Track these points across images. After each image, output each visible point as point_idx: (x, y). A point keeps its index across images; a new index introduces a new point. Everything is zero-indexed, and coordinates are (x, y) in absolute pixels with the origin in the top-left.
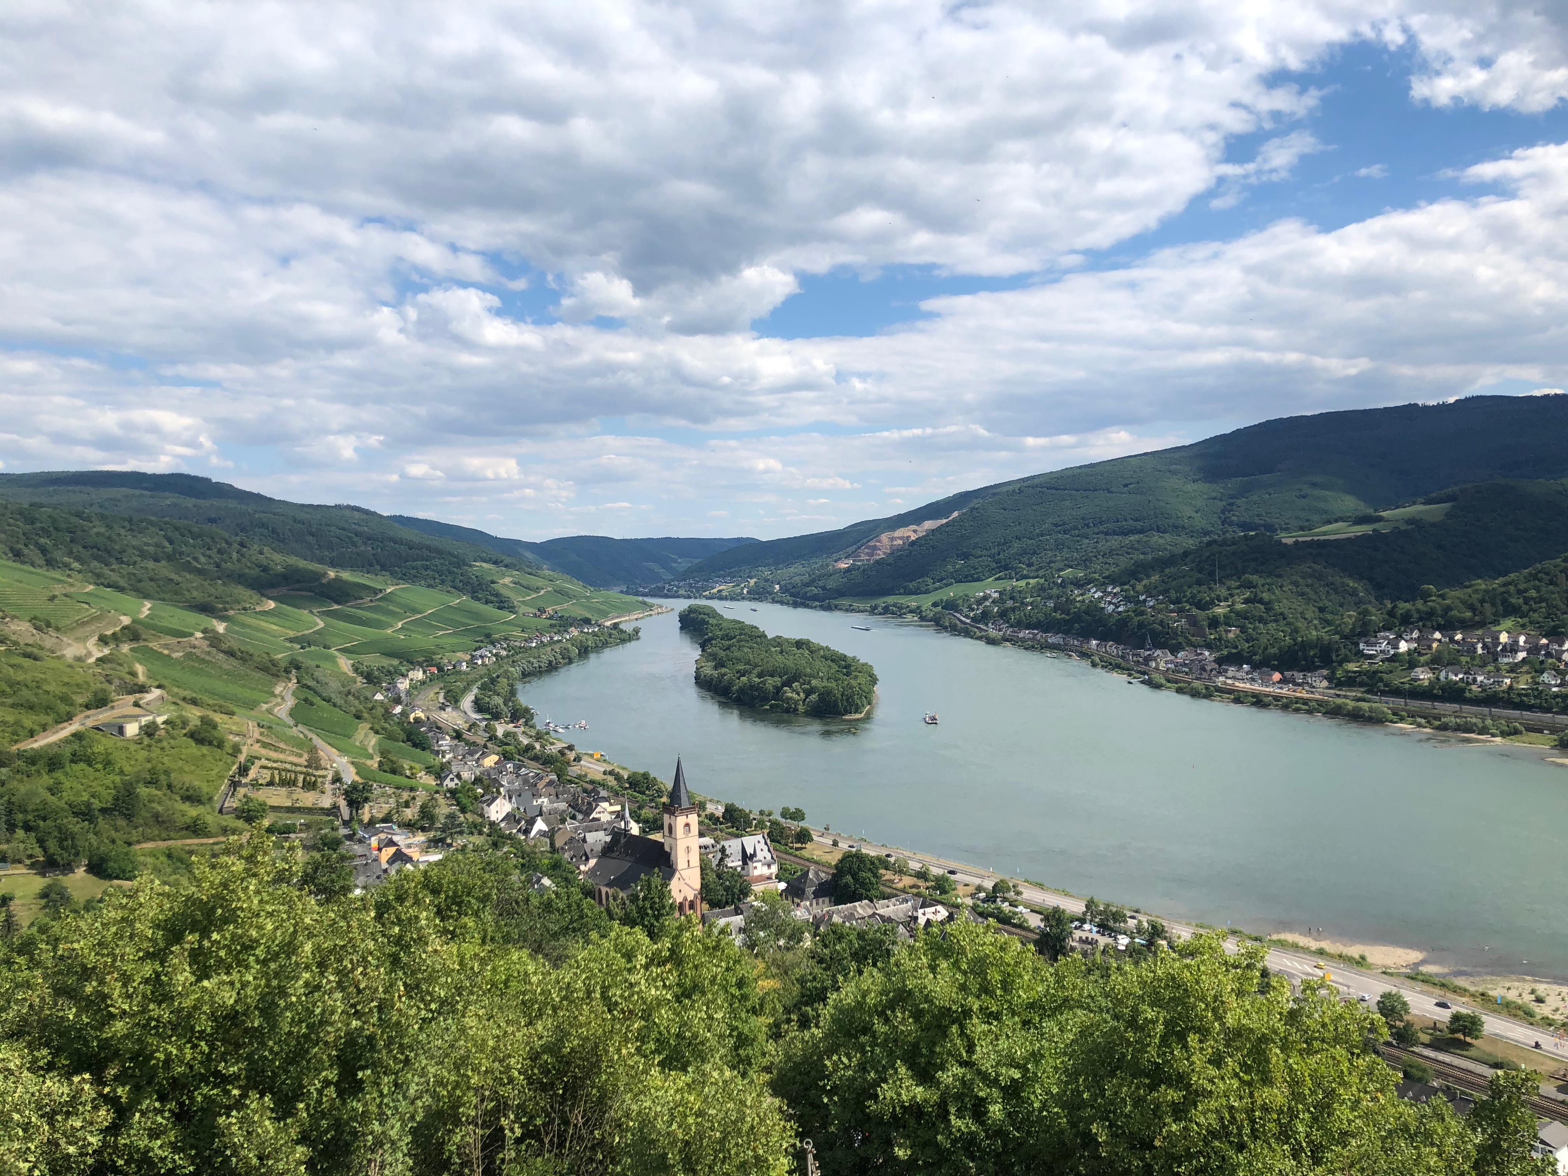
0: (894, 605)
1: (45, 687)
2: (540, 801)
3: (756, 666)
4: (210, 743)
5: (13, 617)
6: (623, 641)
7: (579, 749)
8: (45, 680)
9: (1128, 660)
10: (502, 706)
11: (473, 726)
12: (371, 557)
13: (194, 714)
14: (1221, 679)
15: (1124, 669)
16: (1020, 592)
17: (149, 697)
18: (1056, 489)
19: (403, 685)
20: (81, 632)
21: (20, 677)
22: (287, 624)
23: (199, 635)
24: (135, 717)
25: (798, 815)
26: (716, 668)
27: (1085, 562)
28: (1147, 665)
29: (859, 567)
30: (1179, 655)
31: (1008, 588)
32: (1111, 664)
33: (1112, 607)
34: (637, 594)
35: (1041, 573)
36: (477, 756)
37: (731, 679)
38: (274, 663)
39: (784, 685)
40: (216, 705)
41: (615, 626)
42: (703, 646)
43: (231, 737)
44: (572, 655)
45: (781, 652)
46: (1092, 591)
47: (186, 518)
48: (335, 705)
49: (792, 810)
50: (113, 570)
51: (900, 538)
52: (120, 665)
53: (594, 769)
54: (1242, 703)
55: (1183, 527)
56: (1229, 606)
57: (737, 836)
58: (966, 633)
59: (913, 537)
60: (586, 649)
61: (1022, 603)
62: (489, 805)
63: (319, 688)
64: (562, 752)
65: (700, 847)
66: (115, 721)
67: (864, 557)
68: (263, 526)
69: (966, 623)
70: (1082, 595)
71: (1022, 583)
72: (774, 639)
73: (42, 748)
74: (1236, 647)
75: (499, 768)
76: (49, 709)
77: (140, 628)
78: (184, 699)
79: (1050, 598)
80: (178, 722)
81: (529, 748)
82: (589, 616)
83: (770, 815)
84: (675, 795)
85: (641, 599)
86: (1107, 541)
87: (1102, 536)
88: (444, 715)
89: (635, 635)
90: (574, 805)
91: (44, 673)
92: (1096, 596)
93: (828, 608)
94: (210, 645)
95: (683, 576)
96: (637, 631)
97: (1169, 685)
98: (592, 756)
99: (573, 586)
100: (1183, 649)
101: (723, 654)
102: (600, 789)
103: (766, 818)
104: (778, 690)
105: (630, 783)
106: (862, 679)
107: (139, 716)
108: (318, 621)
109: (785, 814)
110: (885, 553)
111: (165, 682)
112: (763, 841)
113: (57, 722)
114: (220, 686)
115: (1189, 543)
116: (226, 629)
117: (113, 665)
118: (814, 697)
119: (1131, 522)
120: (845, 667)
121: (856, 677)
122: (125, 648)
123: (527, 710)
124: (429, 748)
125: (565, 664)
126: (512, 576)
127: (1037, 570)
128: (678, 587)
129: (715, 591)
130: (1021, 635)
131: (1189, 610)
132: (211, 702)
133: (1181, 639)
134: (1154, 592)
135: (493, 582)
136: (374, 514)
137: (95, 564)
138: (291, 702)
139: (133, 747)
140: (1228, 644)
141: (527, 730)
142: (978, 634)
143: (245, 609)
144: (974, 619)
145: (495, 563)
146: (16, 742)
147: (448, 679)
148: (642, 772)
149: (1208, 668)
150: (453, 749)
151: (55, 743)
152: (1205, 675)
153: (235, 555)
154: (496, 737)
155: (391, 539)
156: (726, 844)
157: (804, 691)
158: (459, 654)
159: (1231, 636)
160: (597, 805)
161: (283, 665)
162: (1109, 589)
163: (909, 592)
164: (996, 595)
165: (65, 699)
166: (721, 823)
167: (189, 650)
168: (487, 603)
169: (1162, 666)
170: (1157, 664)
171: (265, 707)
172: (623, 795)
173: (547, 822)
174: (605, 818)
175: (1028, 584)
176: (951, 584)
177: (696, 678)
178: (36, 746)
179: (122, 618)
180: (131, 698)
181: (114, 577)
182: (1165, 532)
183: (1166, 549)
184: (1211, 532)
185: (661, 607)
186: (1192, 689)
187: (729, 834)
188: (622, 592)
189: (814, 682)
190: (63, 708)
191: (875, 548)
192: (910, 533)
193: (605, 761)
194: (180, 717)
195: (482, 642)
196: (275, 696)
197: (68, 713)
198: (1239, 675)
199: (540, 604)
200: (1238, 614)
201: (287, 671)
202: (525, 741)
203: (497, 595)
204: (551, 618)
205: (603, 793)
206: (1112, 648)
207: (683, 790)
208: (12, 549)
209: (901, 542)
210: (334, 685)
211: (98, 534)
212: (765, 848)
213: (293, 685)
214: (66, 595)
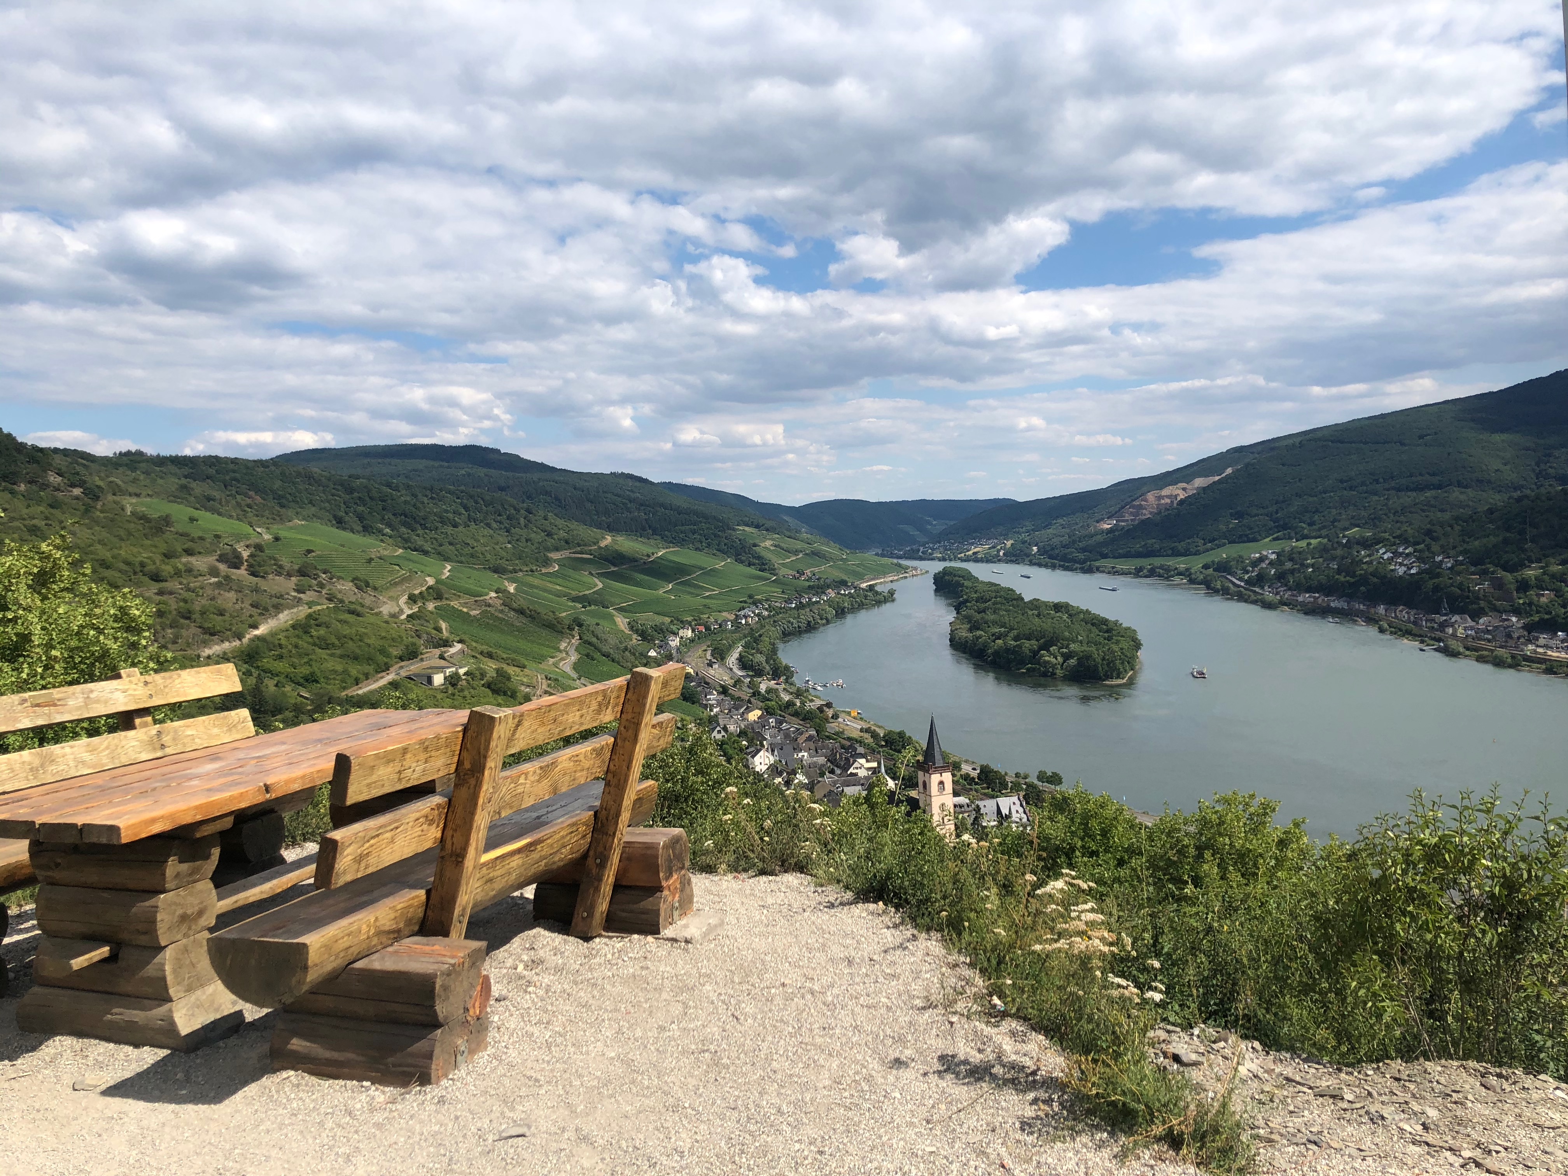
0: (1161, 567)
1: (366, 640)
2: (800, 755)
3: (1012, 629)
4: (505, 694)
5: (339, 578)
6: (879, 603)
7: (837, 707)
8: (366, 634)
9: (1422, 626)
10: (764, 664)
11: (738, 682)
12: (644, 523)
13: (490, 667)
14: (1530, 647)
15: (1415, 635)
16: (1300, 553)
17: (453, 650)
18: (1342, 442)
19: (674, 642)
20: (393, 592)
21: (346, 630)
22: (570, 584)
23: (493, 594)
24: (441, 669)
25: (1055, 779)
26: (970, 630)
27: (1374, 521)
28: (1443, 631)
29: (1123, 527)
30: (1481, 621)
31: (1287, 549)
32: (1401, 630)
33: (1404, 569)
34: (892, 556)
35: (1324, 532)
36: (742, 710)
37: (986, 642)
38: (559, 621)
39: (1041, 648)
40: (508, 659)
41: (871, 588)
42: (958, 609)
43: (523, 688)
44: (829, 617)
45: (1038, 616)
46: (1381, 551)
47: (479, 487)
48: (613, 661)
49: (1049, 774)
50: (418, 535)
51: (1167, 497)
52: (428, 621)
53: (852, 727)
54: (1555, 673)
55: (1489, 482)
56: (1542, 568)
57: (993, 797)
58: (1242, 598)
59: (1182, 495)
60: (843, 610)
61: (1302, 565)
62: (753, 757)
63: (600, 646)
64: (820, 709)
65: (955, 806)
66: (424, 672)
67: (1127, 517)
68: (547, 493)
69: (1239, 586)
70: (1369, 556)
71: (1303, 544)
72: (1031, 602)
73: (365, 694)
74: (1550, 613)
75: (762, 722)
76: (370, 660)
77: (443, 588)
78: (482, 653)
79: (1333, 559)
80: (477, 673)
81: (790, 704)
82: (845, 578)
83: (1026, 777)
84: (929, 753)
85: (895, 561)
86: (1398, 498)
87: (1393, 492)
88: (712, 672)
89: (890, 597)
90: (832, 760)
91: (366, 628)
92: (1385, 557)
93: (1089, 571)
94: (504, 604)
95: (937, 539)
96: (892, 593)
97: (1468, 653)
98: (849, 713)
99: (830, 549)
100: (1486, 615)
101: (978, 616)
102: (857, 746)
103: (1023, 781)
104: (1035, 653)
105: (886, 742)
106: (1124, 645)
107: (443, 668)
108: (597, 581)
109: (1042, 777)
110: (1151, 513)
111: (464, 637)
112: (1018, 803)
113: (377, 672)
114: (511, 641)
115: (1497, 499)
116: (515, 589)
117: (423, 622)
118: (1073, 662)
119: (1427, 477)
120: (1107, 631)
121: (1117, 642)
122: (431, 606)
123: (787, 668)
124: (698, 702)
125: (824, 625)
126: (773, 539)
127: (1320, 529)
128: (933, 549)
129: (970, 553)
130: (1300, 599)
131: (1493, 573)
132: (505, 656)
133: (1482, 604)
134: (1452, 553)
135: (755, 545)
136: (646, 481)
137: (403, 530)
138: (574, 657)
139: (439, 696)
140: (1539, 609)
141: (787, 687)
142: (1253, 597)
143: (532, 571)
144: (1247, 582)
145: (757, 527)
146: (345, 688)
147: (714, 637)
148: (898, 730)
149: (1515, 635)
150: (719, 704)
151: (376, 690)
152: (1511, 643)
153: (522, 520)
154: (759, 693)
155: (662, 505)
156: (981, 804)
157: (1063, 655)
158: (724, 614)
159: (1544, 600)
160: (855, 761)
161: (567, 622)
162: (1401, 550)
163: (1176, 553)
164: (1273, 557)
165: (383, 651)
166: (976, 784)
167: (484, 608)
168: (749, 565)
169: (1460, 632)
170: (1455, 631)
171: (551, 661)
172: (879, 753)
173: (807, 775)
174: (862, 773)
175: (1309, 544)
176: (1224, 545)
177: (951, 640)
178: (360, 692)
179: (427, 579)
180: (437, 652)
181: (420, 542)
182: (1466, 487)
183: (1468, 506)
184: (1523, 486)
185: (916, 569)
186: (1496, 657)
187: (985, 794)
188: (877, 554)
189: (1072, 646)
190: (381, 659)
191: (1141, 507)
192: (1179, 491)
193: (861, 719)
194: (479, 669)
195: (745, 602)
196: (560, 651)
197: (386, 664)
198: (1552, 643)
199: (800, 566)
200: (1553, 576)
201: (571, 628)
202: (786, 697)
203: (759, 558)
204: (809, 579)
205: (860, 750)
206: (1403, 614)
207: (936, 749)
208: (335, 517)
209: (1168, 501)
210: (613, 640)
211: (405, 502)
212: (1021, 810)
213: (575, 641)
214: (380, 558)
